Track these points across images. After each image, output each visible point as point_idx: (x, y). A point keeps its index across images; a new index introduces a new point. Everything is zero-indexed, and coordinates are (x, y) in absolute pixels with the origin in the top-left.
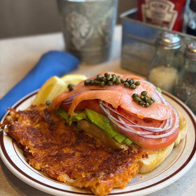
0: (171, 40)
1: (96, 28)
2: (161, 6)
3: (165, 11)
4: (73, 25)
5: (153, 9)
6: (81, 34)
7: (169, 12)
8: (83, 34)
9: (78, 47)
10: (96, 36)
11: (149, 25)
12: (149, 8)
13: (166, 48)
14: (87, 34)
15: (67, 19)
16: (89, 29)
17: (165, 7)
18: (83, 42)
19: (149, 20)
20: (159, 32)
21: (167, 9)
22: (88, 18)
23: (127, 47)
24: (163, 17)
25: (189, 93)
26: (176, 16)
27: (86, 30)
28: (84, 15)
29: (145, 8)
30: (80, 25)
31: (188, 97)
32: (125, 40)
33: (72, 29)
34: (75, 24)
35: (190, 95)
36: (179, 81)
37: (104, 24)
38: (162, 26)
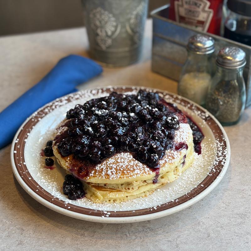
0: (204, 44)
1: (124, 27)
2: (196, 4)
3: (200, 9)
4: (98, 23)
5: (186, 6)
6: (106, 32)
7: (204, 10)
8: (110, 33)
9: (104, 47)
10: (124, 35)
11: (183, 25)
12: (182, 6)
13: (198, 53)
14: (113, 33)
15: (91, 16)
16: (116, 27)
17: (200, 5)
18: (109, 42)
19: (182, 19)
20: (192, 34)
21: (201, 7)
22: (114, 16)
23: (158, 48)
24: (198, 16)
25: (221, 103)
26: (211, 15)
27: (113, 29)
28: (111, 12)
29: (178, 5)
30: (106, 23)
31: (221, 107)
32: (156, 40)
33: (97, 27)
34: (100, 22)
35: (222, 105)
36: (211, 89)
37: (132, 21)
38: (196, 26)
